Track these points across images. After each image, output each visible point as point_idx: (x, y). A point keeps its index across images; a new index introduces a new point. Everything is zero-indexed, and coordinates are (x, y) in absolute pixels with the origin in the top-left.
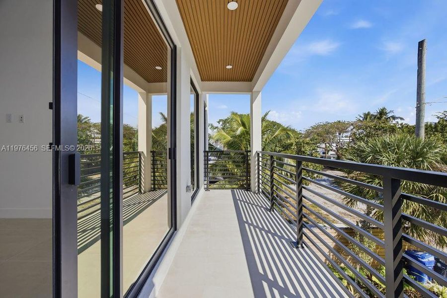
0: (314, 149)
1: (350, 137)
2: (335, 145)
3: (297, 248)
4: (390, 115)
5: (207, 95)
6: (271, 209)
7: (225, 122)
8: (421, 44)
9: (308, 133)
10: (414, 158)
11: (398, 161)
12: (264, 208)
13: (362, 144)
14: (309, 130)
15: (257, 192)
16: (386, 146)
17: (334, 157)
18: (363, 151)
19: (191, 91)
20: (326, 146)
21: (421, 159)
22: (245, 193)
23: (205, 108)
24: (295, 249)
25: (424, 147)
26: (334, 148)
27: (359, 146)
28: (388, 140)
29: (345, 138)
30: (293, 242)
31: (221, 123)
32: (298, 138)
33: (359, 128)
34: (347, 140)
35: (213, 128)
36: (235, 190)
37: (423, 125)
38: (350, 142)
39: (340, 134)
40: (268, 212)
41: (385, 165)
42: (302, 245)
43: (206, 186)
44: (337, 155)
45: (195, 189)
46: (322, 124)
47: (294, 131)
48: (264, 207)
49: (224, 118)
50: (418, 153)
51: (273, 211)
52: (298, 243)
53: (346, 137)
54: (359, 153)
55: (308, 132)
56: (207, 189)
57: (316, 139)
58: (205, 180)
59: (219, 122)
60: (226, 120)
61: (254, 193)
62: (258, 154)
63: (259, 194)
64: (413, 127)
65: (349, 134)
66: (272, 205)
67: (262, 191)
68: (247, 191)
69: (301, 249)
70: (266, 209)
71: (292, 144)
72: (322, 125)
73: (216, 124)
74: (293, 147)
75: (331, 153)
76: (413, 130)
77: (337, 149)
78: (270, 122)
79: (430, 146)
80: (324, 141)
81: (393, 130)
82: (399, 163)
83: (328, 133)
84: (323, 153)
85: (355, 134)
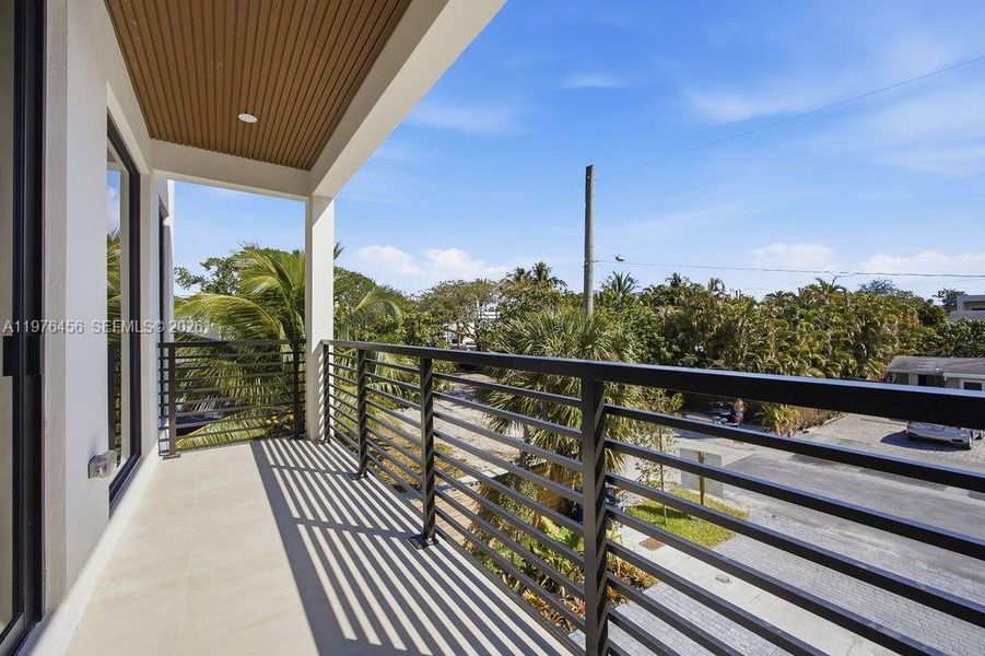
0: (438, 334)
1: (497, 311)
2: (473, 325)
3: (425, 546)
4: (550, 276)
5: (171, 184)
6: (360, 473)
7: (226, 266)
8: (589, 170)
9: (427, 302)
10: (583, 346)
11: (566, 349)
12: (343, 474)
13: (517, 323)
14: (429, 294)
15: (323, 438)
16: (550, 325)
17: (471, 349)
18: (520, 336)
19: (110, 158)
20: (458, 327)
21: (590, 346)
22: (292, 445)
23: (161, 220)
24: (421, 552)
25: (594, 328)
26: (472, 331)
27: (514, 326)
28: (552, 316)
29: (489, 312)
30: (417, 537)
31: (214, 268)
32: (408, 311)
33: (511, 294)
34: (492, 316)
35: (187, 280)
36: (263, 443)
37: (592, 294)
38: (497, 320)
39: (481, 305)
40: (355, 482)
41: (549, 357)
42: (433, 537)
43: (165, 446)
44: (477, 344)
45: (123, 461)
46: (451, 284)
47: (398, 297)
48: (344, 470)
49: (225, 255)
50: (587, 337)
51: (366, 477)
52: (425, 535)
53: (490, 310)
54: (515, 340)
55: (426, 300)
56: (170, 454)
57: (441, 314)
58: (162, 428)
59: (207, 266)
60: (230, 261)
61: (317, 441)
62: (326, 348)
63: (329, 442)
64: (579, 297)
65: (495, 306)
66: (363, 464)
67: (337, 435)
68: (296, 438)
69: (433, 548)
70: (350, 476)
71: (395, 326)
72: (453, 287)
73: (196, 271)
74: (398, 331)
75: (467, 340)
76: (580, 301)
77: (476, 332)
78: (346, 272)
79: (601, 326)
80: (455, 317)
81: (555, 299)
82: (566, 353)
83: (462, 301)
84: (454, 341)
85: (504, 305)
